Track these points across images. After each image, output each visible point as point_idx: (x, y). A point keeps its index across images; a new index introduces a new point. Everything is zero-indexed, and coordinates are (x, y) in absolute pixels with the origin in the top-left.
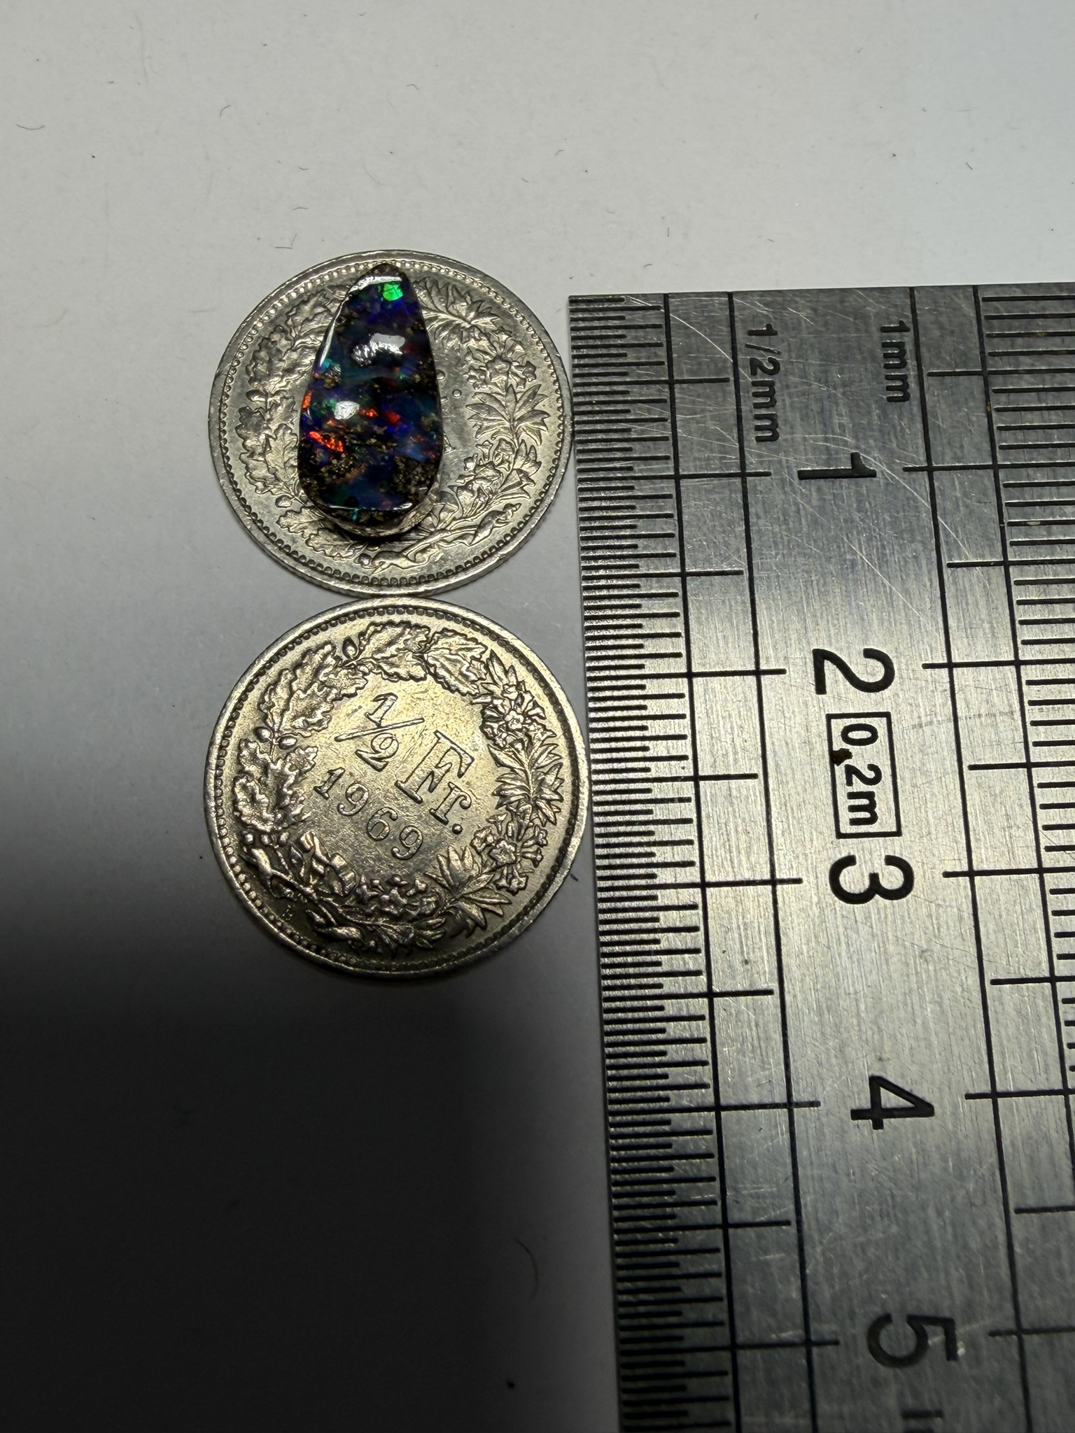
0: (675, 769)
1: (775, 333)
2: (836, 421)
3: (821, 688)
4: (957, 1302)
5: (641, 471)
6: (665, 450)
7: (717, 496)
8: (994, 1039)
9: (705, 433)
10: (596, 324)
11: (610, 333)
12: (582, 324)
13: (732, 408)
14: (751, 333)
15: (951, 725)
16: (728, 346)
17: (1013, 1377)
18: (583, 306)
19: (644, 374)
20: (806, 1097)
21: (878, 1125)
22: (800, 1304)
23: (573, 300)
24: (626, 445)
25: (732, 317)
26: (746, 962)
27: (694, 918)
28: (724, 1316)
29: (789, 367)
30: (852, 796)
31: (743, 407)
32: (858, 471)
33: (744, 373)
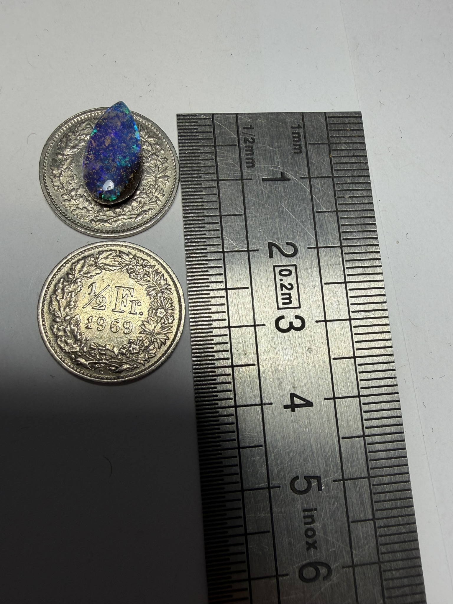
0: (219, 286)
1: (253, 129)
2: (276, 160)
3: (271, 256)
4: (322, 470)
5: (204, 178)
6: (213, 170)
7: (233, 187)
8: (334, 379)
9: (227, 164)
10: (187, 124)
11: (192, 127)
12: (181, 124)
13: (237, 155)
14: (244, 128)
15: (318, 269)
16: (236, 133)
17: (341, 495)
18: (182, 118)
19: (205, 143)
20: (267, 402)
21: (293, 410)
22: (266, 474)
23: (178, 115)
24: (199, 168)
25: (237, 122)
26: (245, 354)
27: (226, 339)
28: (239, 480)
29: (258, 141)
30: (283, 294)
31: (242, 155)
32: (284, 178)
33: (242, 142)
